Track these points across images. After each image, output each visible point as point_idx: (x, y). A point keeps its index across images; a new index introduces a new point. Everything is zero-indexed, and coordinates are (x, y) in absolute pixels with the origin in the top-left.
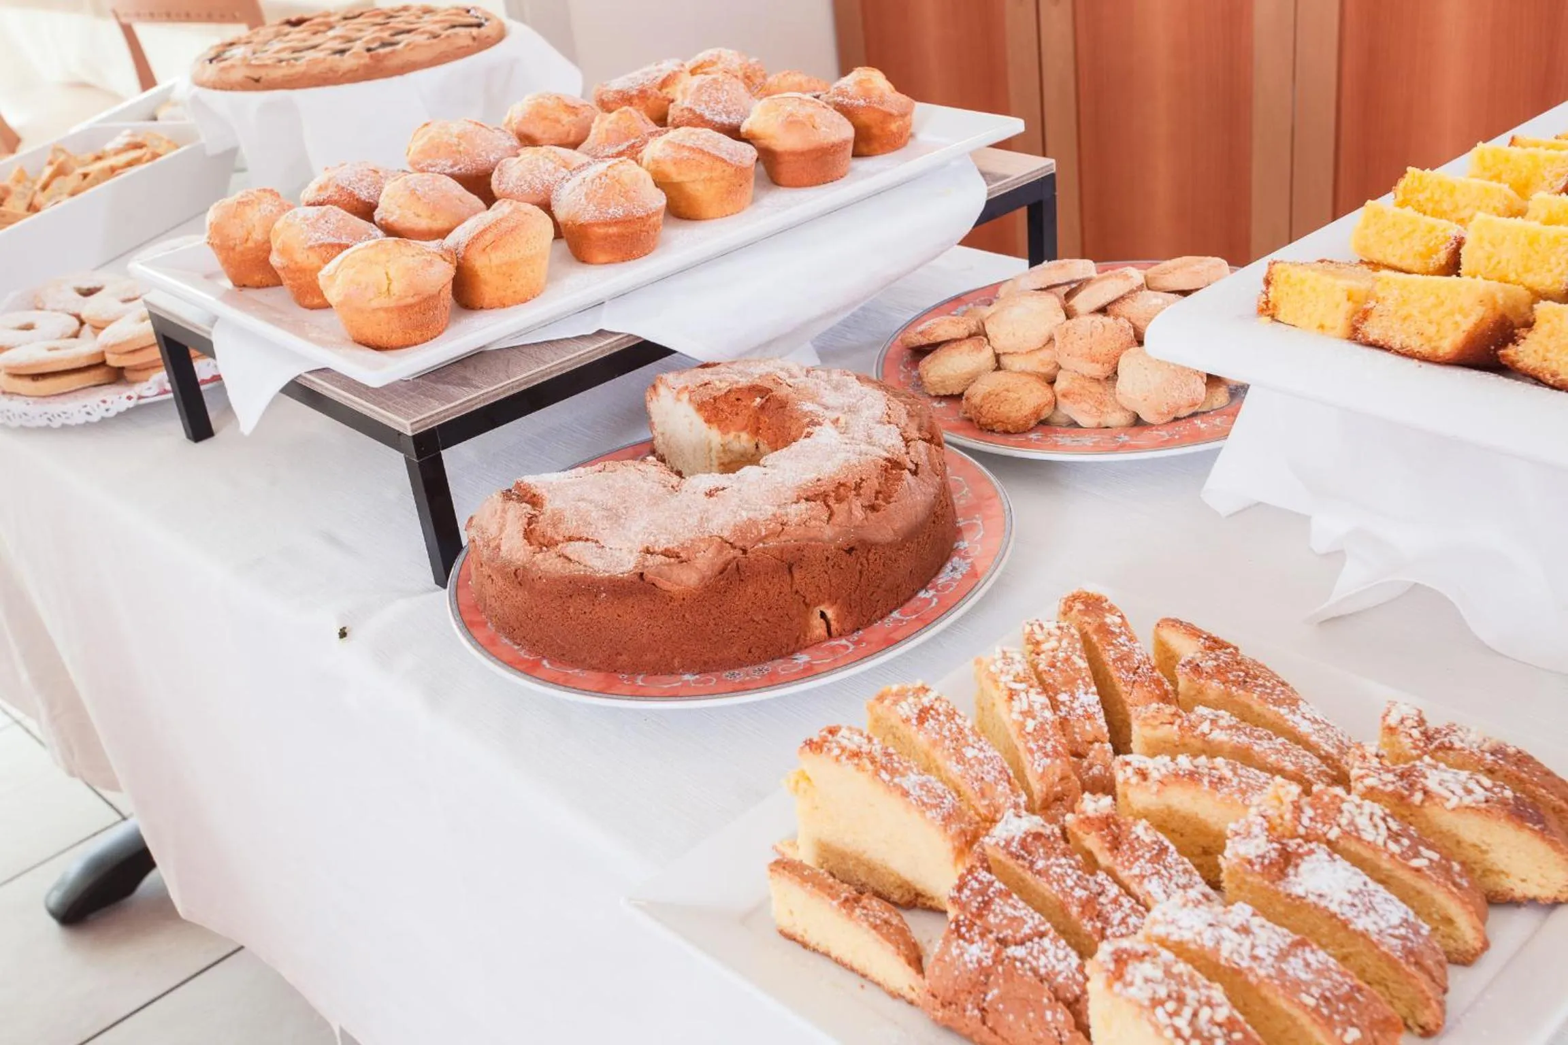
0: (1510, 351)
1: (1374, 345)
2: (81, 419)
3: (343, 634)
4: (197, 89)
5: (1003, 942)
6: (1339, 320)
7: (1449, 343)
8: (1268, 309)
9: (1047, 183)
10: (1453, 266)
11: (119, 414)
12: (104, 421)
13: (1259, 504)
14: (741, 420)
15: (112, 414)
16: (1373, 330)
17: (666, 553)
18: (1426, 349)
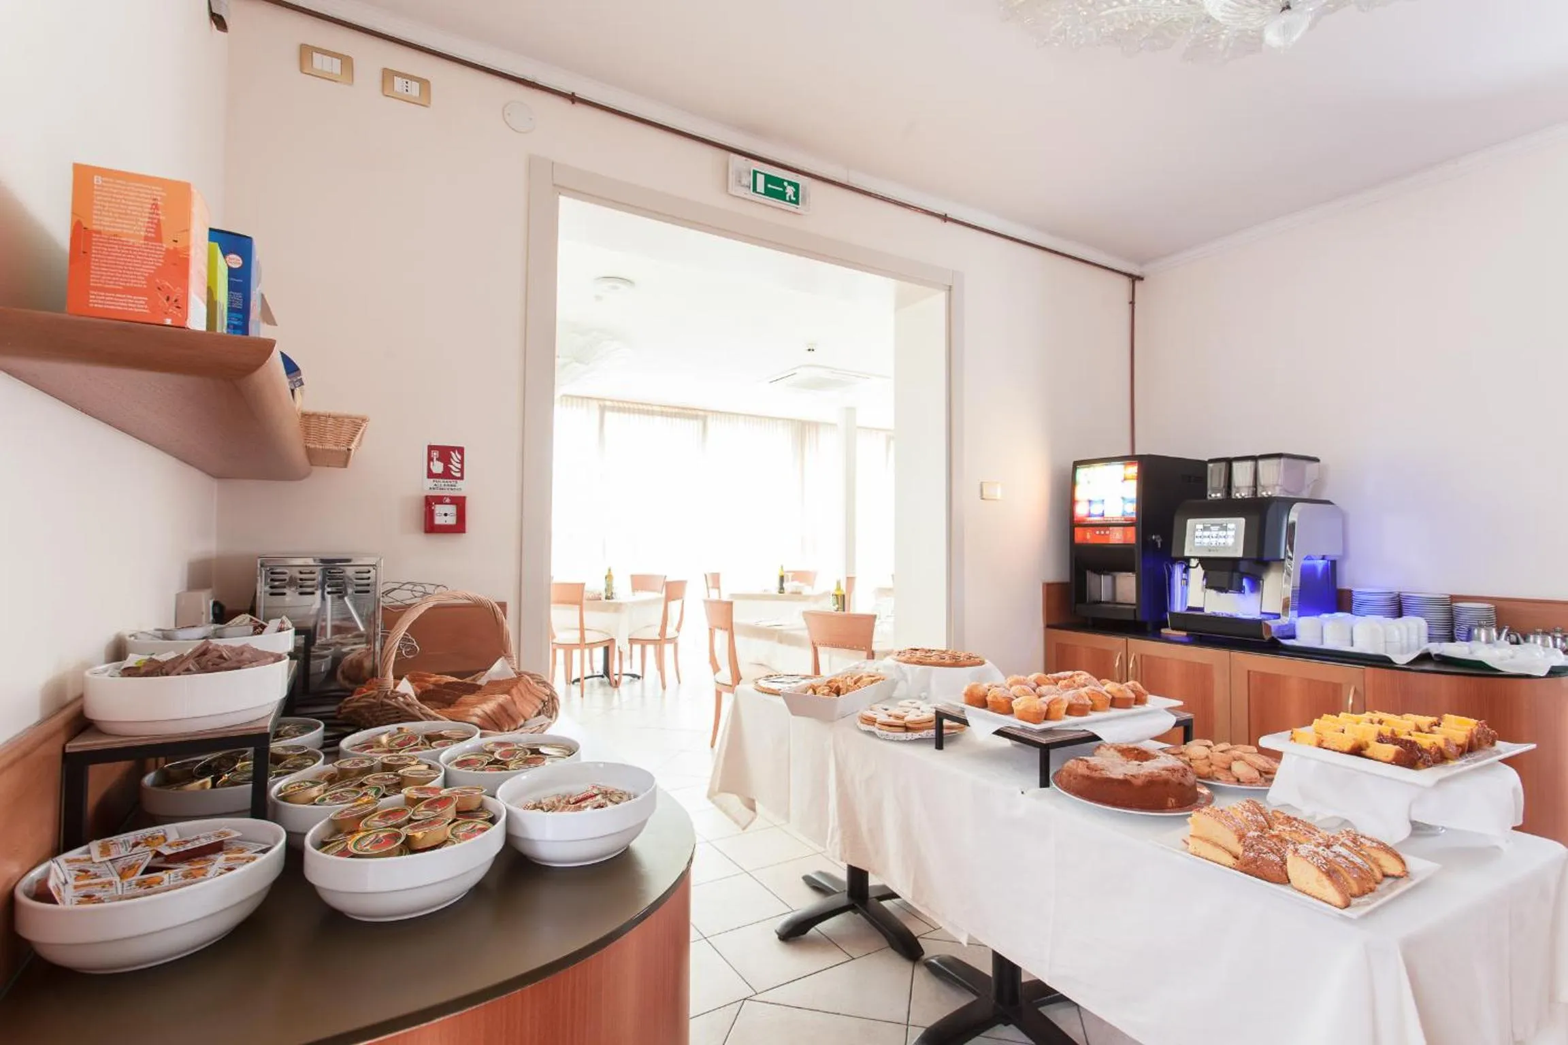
0: (1364, 752)
1: (1325, 748)
2: (904, 738)
3: (1023, 793)
4: (897, 663)
5: (1260, 853)
6: (1315, 742)
7: (1347, 747)
8: (1292, 739)
9: (1190, 720)
10: (1343, 731)
11: (916, 739)
12: (910, 741)
13: (1288, 805)
14: (1132, 755)
15: (913, 739)
16: (1325, 745)
17: (1132, 776)
18: (1341, 750)
